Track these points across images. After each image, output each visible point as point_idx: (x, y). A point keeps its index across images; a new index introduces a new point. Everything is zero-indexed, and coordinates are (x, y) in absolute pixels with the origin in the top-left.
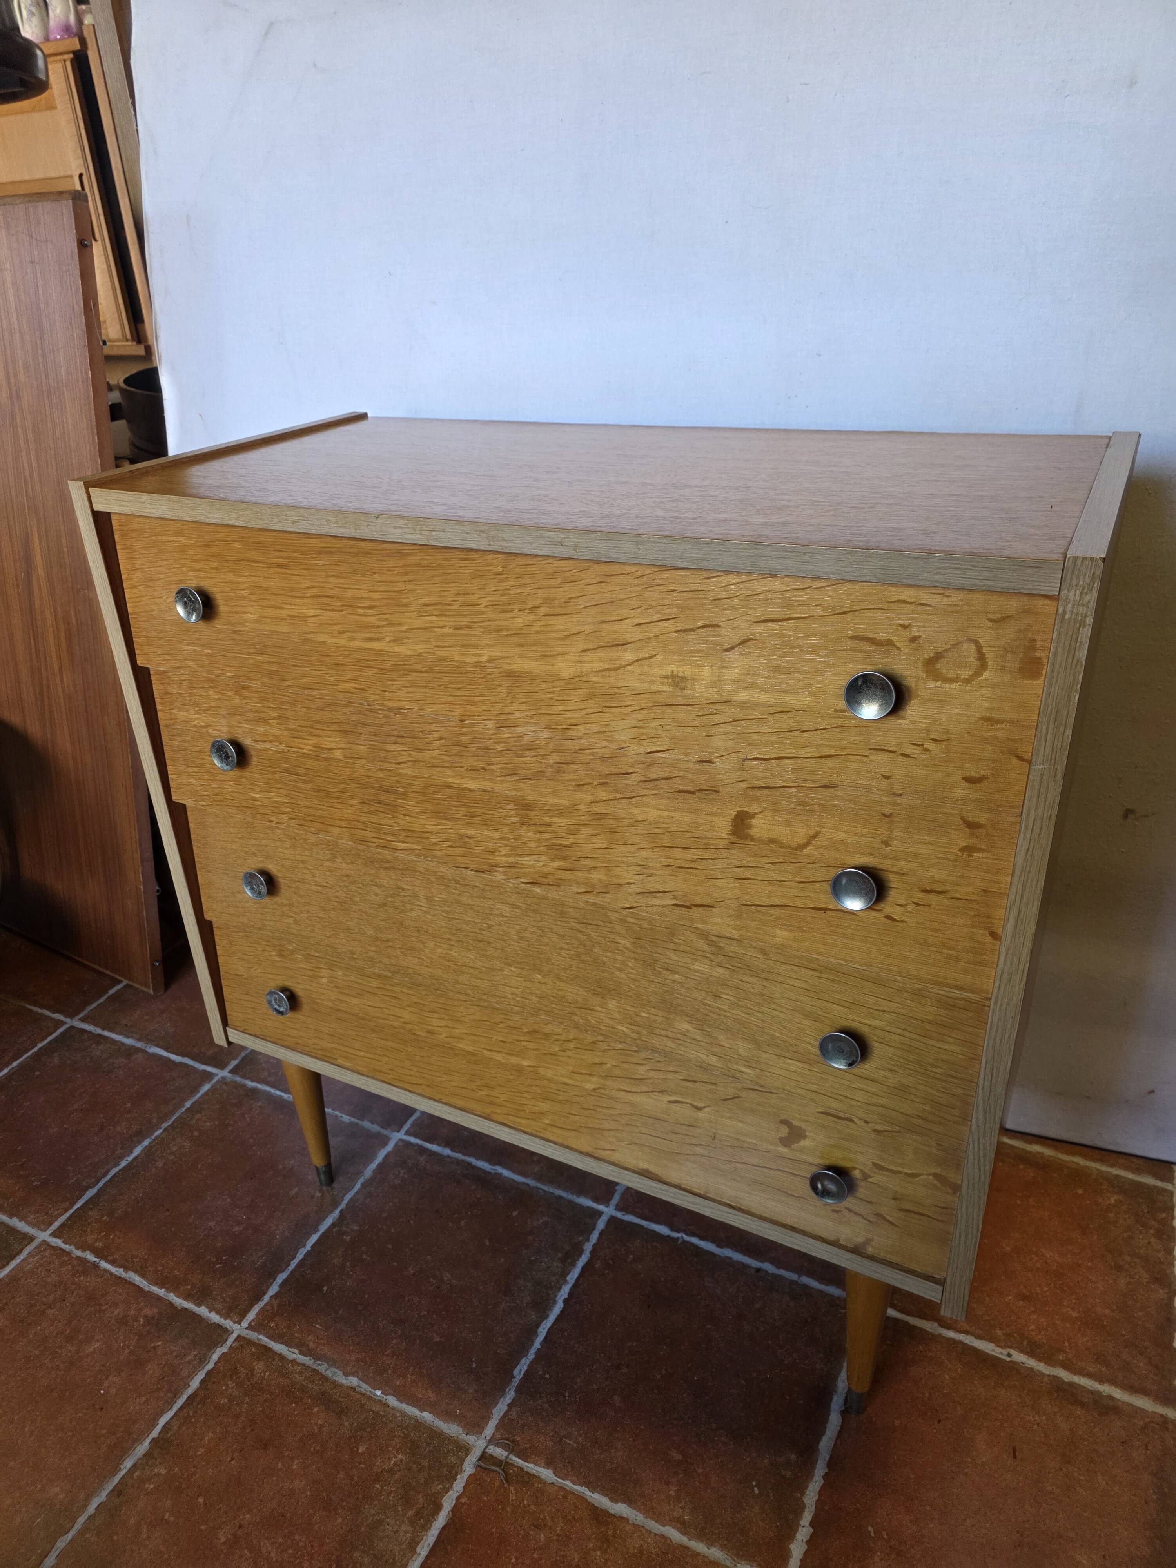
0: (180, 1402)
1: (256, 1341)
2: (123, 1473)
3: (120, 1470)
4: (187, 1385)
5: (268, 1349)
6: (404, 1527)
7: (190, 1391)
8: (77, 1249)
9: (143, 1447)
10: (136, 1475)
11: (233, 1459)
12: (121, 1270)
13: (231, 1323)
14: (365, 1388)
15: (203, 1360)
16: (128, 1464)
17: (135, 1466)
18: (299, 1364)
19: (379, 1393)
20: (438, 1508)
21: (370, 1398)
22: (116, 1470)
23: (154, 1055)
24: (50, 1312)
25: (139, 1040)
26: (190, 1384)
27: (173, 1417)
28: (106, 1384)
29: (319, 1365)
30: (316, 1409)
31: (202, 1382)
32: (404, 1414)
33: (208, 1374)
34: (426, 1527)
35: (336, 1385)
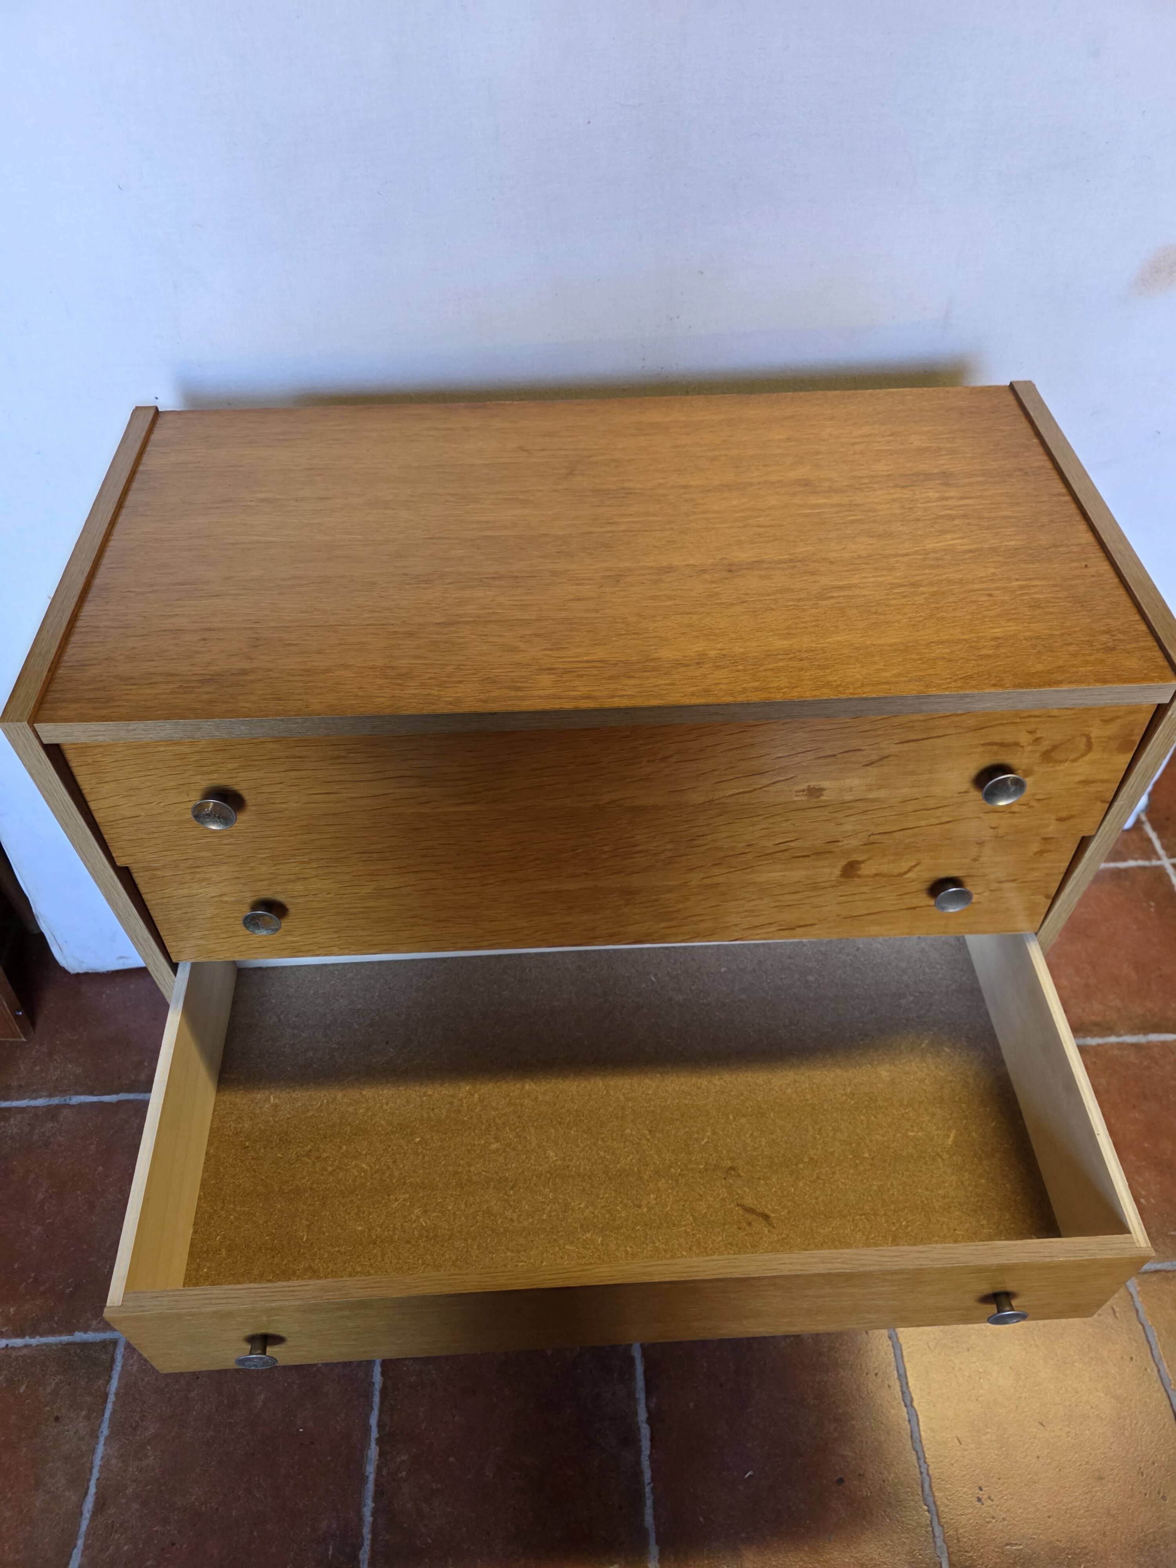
0: (376, 1399)
2: (372, 1478)
3: (367, 1477)
4: (372, 1384)
6: (617, 1388)
7: (378, 1387)
9: (373, 1451)
10: (384, 1473)
11: (454, 1416)
16: (371, 1470)
17: (379, 1469)
22: (363, 1479)
23: (81, 1106)
24: (192, 1394)
25: (50, 1096)
26: (373, 1381)
27: (380, 1416)
28: (299, 1422)
31: (383, 1374)
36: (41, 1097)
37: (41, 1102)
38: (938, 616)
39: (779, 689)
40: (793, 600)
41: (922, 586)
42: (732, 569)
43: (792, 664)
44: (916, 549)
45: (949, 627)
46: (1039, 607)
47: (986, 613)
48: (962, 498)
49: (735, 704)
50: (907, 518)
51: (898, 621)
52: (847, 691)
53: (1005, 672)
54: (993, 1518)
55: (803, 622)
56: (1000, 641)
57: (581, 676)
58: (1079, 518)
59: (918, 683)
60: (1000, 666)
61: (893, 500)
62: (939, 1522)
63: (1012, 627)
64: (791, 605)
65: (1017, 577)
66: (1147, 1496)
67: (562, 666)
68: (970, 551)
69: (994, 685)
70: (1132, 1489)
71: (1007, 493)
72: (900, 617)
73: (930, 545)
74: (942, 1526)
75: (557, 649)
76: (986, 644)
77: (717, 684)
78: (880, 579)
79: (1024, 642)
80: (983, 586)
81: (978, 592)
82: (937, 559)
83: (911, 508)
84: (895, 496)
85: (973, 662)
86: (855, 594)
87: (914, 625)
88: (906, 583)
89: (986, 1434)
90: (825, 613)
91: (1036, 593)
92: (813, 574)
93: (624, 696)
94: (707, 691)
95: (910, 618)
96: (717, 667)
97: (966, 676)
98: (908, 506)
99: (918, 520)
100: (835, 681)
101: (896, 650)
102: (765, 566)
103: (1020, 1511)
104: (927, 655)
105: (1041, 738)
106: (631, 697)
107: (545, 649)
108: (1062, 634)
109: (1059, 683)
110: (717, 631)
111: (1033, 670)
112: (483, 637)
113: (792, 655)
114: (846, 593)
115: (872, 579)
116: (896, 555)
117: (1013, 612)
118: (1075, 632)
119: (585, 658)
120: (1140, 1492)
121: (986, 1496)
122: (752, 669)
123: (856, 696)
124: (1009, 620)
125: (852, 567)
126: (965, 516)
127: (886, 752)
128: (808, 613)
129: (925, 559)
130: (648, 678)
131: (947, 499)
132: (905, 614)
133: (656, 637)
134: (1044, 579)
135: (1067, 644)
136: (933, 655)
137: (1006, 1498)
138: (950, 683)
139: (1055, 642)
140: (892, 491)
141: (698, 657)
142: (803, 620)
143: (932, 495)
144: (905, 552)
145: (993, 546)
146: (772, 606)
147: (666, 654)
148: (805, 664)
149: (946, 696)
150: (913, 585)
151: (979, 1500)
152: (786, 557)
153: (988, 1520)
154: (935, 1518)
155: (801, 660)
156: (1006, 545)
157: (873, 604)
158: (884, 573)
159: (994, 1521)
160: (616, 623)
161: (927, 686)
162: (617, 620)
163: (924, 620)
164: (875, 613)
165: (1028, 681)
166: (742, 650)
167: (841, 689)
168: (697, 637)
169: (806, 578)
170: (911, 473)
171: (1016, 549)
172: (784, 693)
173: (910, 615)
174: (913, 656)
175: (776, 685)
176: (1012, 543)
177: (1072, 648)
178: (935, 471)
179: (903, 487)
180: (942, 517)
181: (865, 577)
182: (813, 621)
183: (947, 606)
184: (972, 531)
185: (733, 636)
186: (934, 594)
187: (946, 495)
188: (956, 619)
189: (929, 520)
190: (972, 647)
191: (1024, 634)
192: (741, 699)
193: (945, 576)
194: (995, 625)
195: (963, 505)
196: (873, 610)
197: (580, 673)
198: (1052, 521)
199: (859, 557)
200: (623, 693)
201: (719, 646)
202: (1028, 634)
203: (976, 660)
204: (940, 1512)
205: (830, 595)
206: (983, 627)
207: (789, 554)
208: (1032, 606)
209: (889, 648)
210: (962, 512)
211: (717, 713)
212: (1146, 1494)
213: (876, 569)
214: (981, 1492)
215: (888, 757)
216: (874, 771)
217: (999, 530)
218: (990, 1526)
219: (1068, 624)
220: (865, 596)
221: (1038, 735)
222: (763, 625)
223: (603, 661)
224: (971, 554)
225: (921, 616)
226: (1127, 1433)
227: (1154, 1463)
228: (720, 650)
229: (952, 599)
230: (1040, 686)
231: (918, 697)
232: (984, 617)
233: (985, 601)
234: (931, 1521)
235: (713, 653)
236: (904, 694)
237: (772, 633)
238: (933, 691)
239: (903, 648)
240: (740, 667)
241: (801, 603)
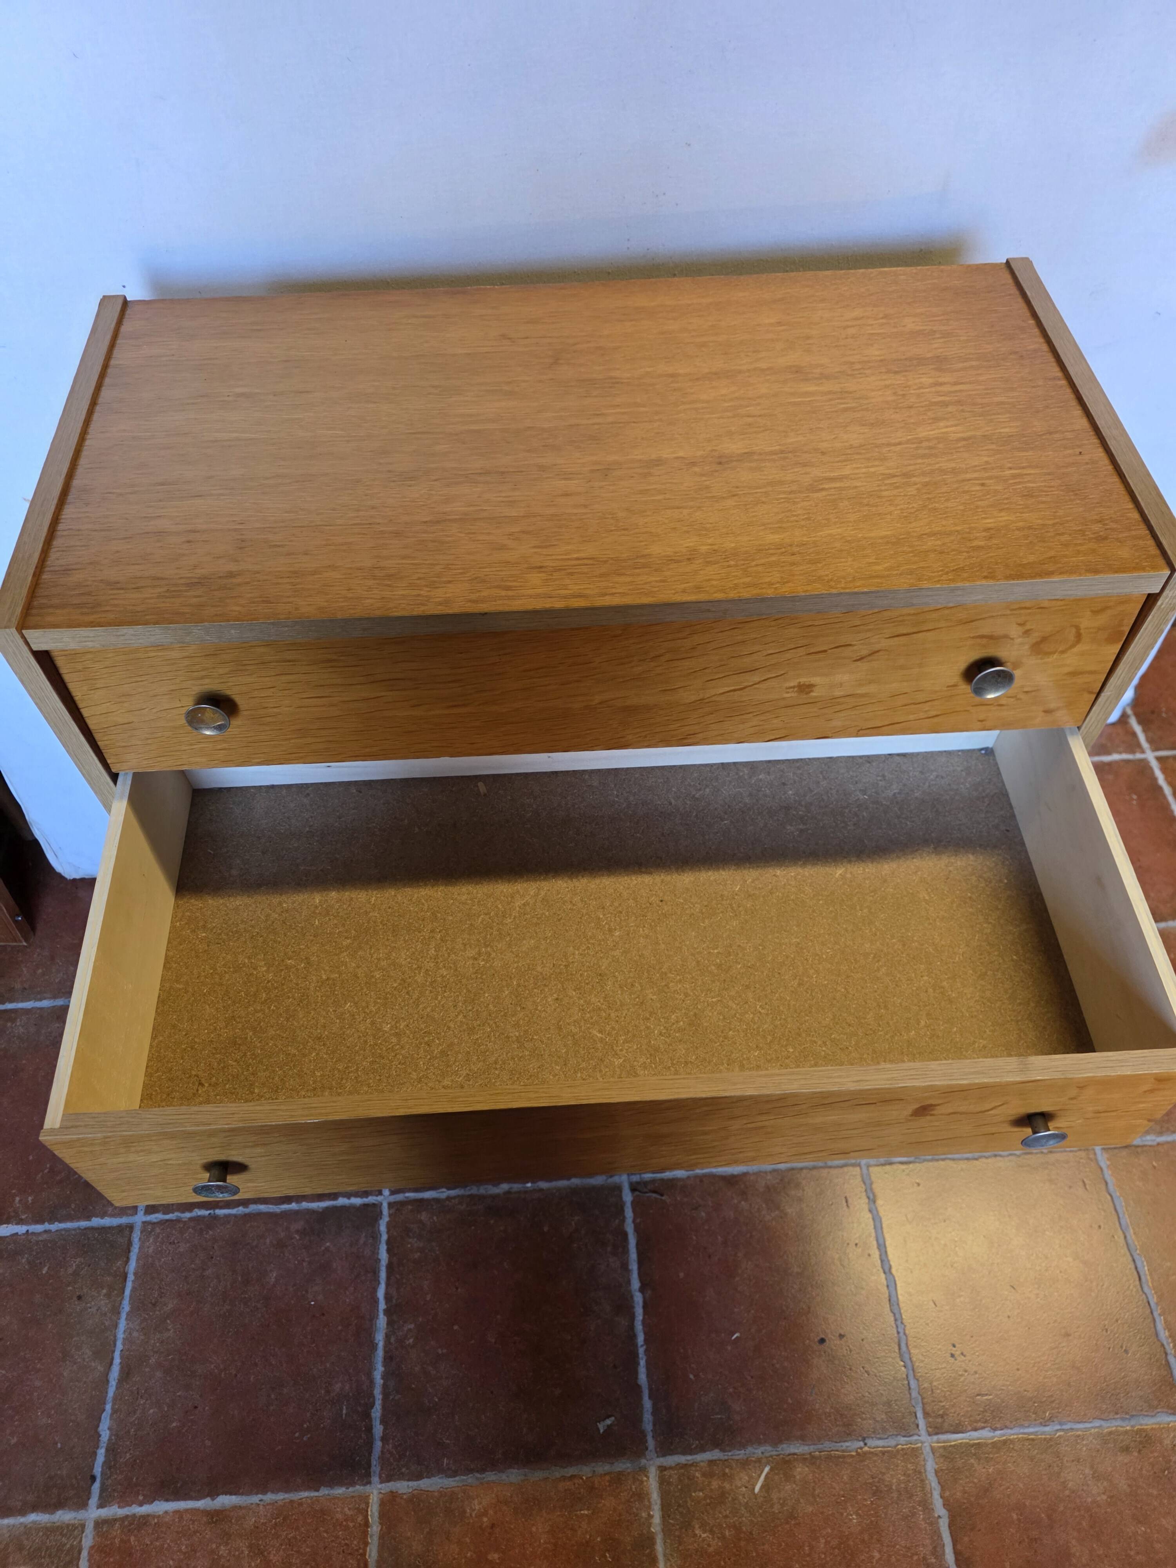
0: (383, 1275)
1: (405, 1199)
2: (381, 1345)
3: (377, 1344)
4: (378, 1261)
5: (421, 1201)
6: (611, 1260)
7: (384, 1263)
8: (183, 1212)
9: (382, 1321)
10: (393, 1340)
11: (457, 1288)
12: (241, 1208)
13: (375, 1198)
14: (516, 1187)
15: (375, 1237)
16: (380, 1338)
17: (387, 1337)
18: (454, 1198)
19: (529, 1185)
20: (625, 1235)
21: (526, 1192)
22: (373, 1347)
24: (207, 1272)
26: (379, 1257)
27: (387, 1289)
28: (310, 1296)
29: (470, 1190)
30: (492, 1222)
31: (389, 1251)
32: (559, 1189)
33: (388, 1242)
34: (626, 1251)
35: (494, 1197)
36: (45, 999)
37: (45, 1003)
38: (930, 507)
39: (771, 584)
40: (784, 492)
41: (914, 476)
42: (722, 461)
43: (783, 559)
44: (909, 437)
45: (941, 518)
46: (1032, 496)
47: (979, 503)
48: (956, 384)
49: (727, 601)
50: (900, 405)
51: (890, 513)
52: (838, 586)
53: (997, 564)
54: (966, 1371)
55: (795, 516)
56: (992, 532)
57: (572, 574)
58: (1074, 403)
59: (909, 577)
60: (991, 557)
61: (887, 387)
62: (914, 1376)
63: (1005, 517)
64: (782, 498)
65: (1010, 465)
66: (1111, 1350)
67: (551, 564)
68: (964, 439)
69: (985, 577)
70: (1096, 1344)
71: (1002, 378)
72: (893, 508)
73: (923, 432)
74: (918, 1380)
75: (546, 547)
76: (978, 535)
77: (709, 580)
78: (872, 470)
79: (1017, 532)
80: (975, 475)
81: (971, 482)
82: (930, 448)
83: (904, 395)
84: (887, 383)
85: (965, 554)
86: (846, 485)
87: (906, 517)
88: (897, 474)
89: (960, 1296)
90: (816, 506)
91: (1029, 482)
92: (805, 465)
93: (615, 593)
94: (698, 589)
95: (902, 509)
96: (708, 562)
97: (957, 569)
98: (901, 393)
99: (911, 407)
100: (827, 575)
101: (888, 543)
102: (756, 457)
103: (992, 1365)
104: (918, 548)
105: (1031, 630)
106: (623, 594)
107: (535, 547)
108: (1054, 525)
109: (1050, 574)
110: (708, 526)
111: (1025, 561)
112: (471, 536)
113: (783, 550)
114: (838, 485)
115: (864, 470)
116: (889, 445)
117: (1006, 501)
118: (1067, 521)
119: (575, 556)
120: (1104, 1347)
121: (958, 1353)
122: (744, 564)
123: (847, 591)
124: (1001, 510)
125: (843, 457)
126: (959, 402)
127: (877, 647)
128: (799, 506)
129: (917, 448)
130: (639, 575)
131: (941, 384)
132: (897, 505)
133: (646, 533)
134: (1037, 467)
135: (1059, 534)
136: (924, 547)
137: (977, 1354)
138: (941, 576)
139: (1047, 532)
140: (884, 377)
141: (688, 553)
142: (795, 513)
143: (926, 380)
144: (897, 441)
145: (986, 433)
146: (764, 499)
147: (656, 550)
148: (797, 558)
149: (938, 589)
150: (905, 475)
151: (952, 1356)
152: (777, 448)
153: (960, 1373)
154: (911, 1372)
155: (793, 554)
156: (1000, 433)
157: (865, 496)
158: (877, 463)
159: (966, 1374)
160: (606, 518)
161: (919, 580)
162: (607, 516)
163: (916, 511)
164: (867, 505)
165: (1019, 573)
166: (733, 545)
167: (833, 584)
168: (688, 532)
169: (796, 470)
170: (904, 357)
171: (1010, 436)
172: (776, 588)
173: (902, 506)
174: (905, 549)
175: (767, 580)
176: (1007, 430)
177: (1066, 538)
178: (929, 355)
179: (896, 373)
180: (936, 403)
181: (858, 468)
182: (804, 514)
183: (940, 497)
184: (965, 419)
185: (724, 530)
186: (926, 484)
187: (941, 380)
188: (948, 510)
189: (922, 407)
190: (963, 538)
191: (1017, 524)
192: (732, 595)
193: (937, 466)
194: (988, 516)
195: (956, 391)
196: (865, 501)
197: (570, 571)
198: (1047, 407)
199: (851, 447)
200: (614, 591)
201: (710, 541)
202: (1021, 524)
203: (968, 552)
204: (915, 1367)
205: (821, 487)
206: (976, 518)
207: (779, 445)
208: (1025, 496)
209: (880, 541)
210: (956, 398)
211: (709, 611)
212: (1109, 1348)
213: (868, 459)
214: (954, 1349)
215: (878, 651)
216: (864, 666)
217: (993, 417)
218: (962, 1379)
219: (1061, 513)
220: (856, 487)
221: (1028, 627)
222: (754, 519)
223: (594, 558)
224: (964, 443)
225: (913, 507)
226: (1093, 1294)
227: (1117, 1321)
228: (711, 545)
229: (944, 489)
230: (1032, 577)
231: (908, 591)
232: (977, 507)
233: (977, 491)
234: (907, 1376)
235: (704, 548)
236: (896, 588)
237: (763, 527)
238: (925, 584)
239: (894, 540)
240: (732, 563)
241: (792, 496)
